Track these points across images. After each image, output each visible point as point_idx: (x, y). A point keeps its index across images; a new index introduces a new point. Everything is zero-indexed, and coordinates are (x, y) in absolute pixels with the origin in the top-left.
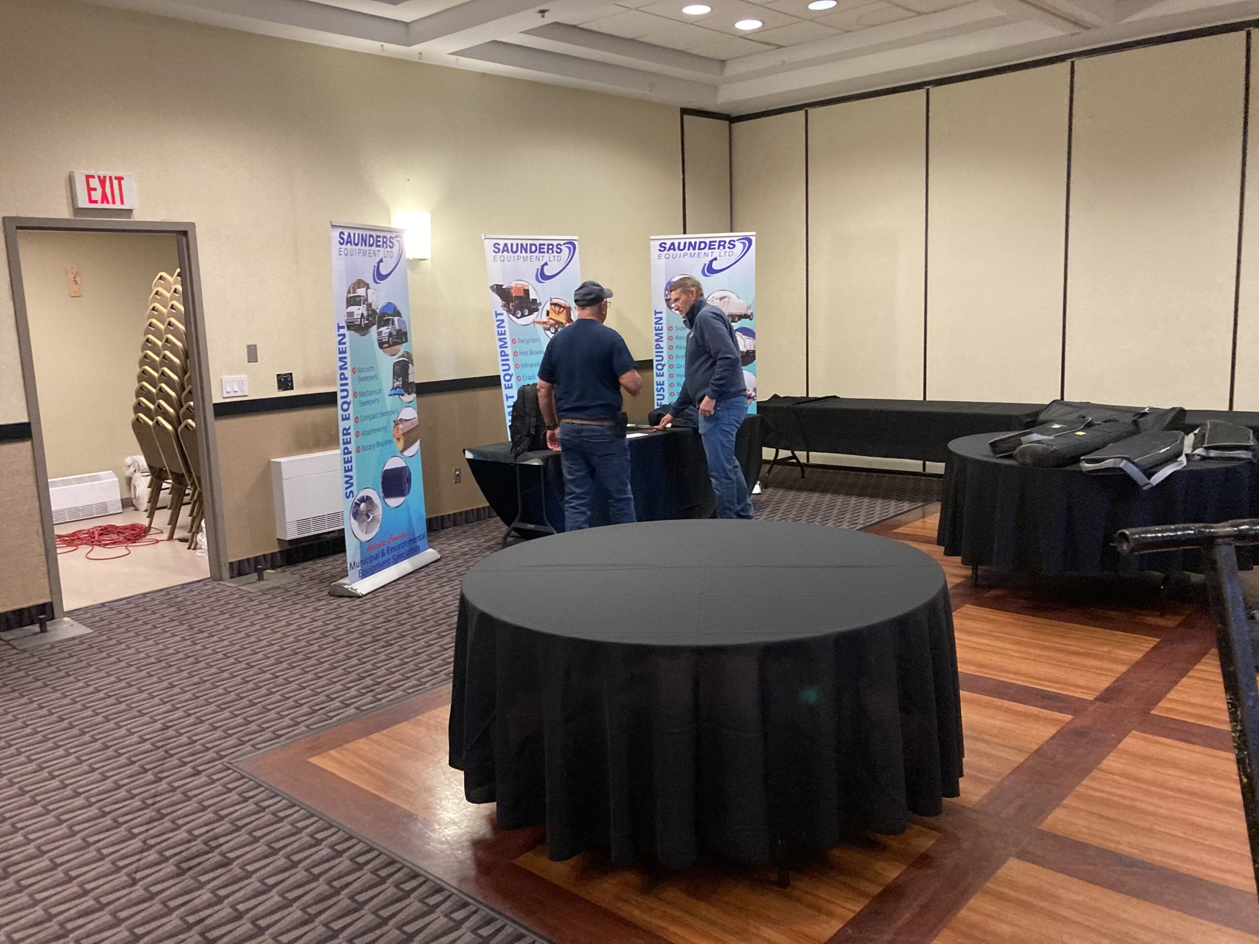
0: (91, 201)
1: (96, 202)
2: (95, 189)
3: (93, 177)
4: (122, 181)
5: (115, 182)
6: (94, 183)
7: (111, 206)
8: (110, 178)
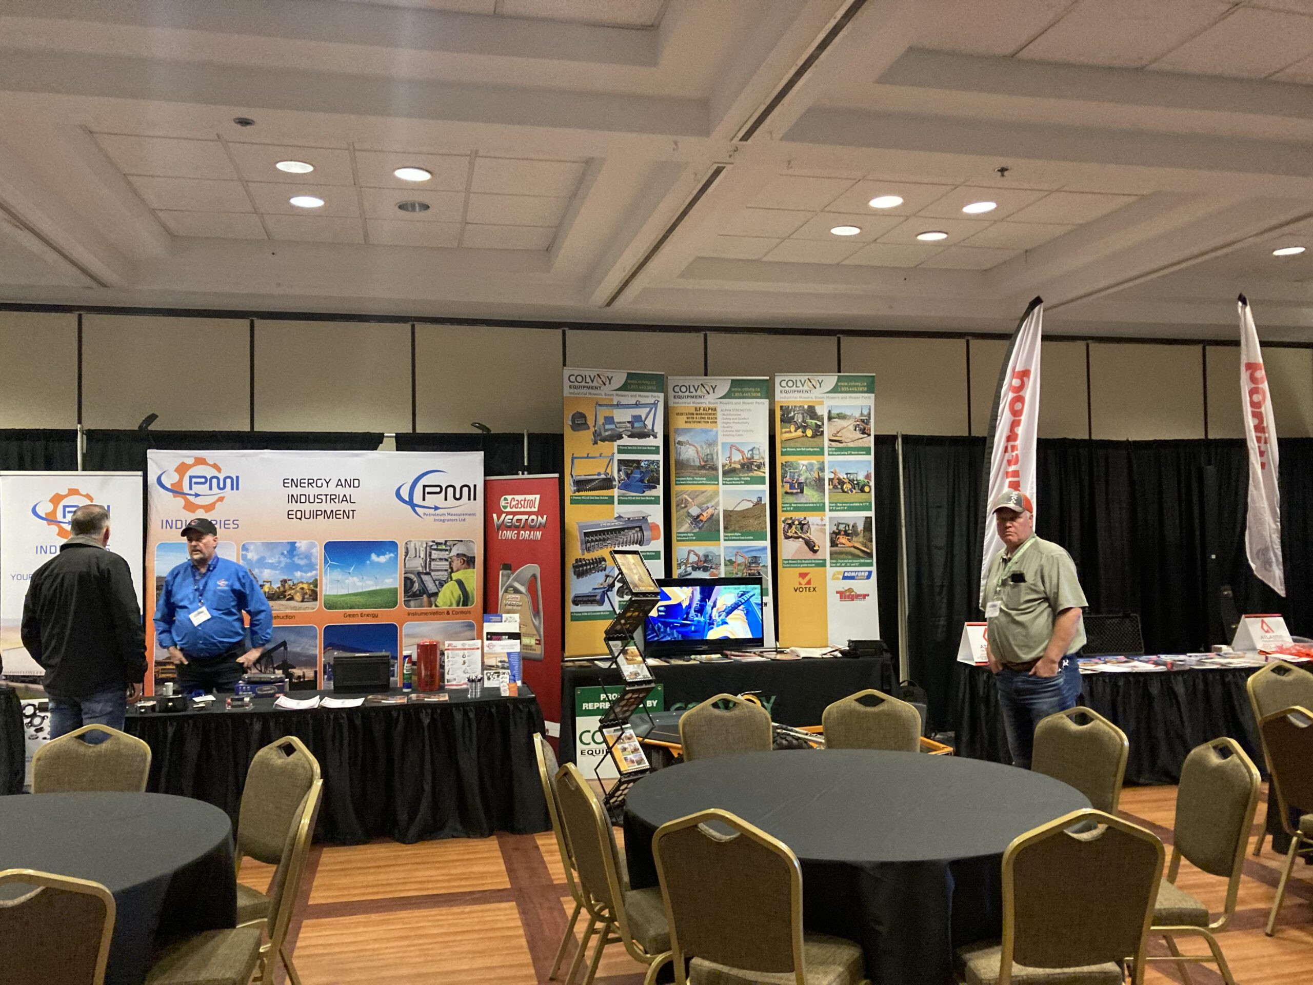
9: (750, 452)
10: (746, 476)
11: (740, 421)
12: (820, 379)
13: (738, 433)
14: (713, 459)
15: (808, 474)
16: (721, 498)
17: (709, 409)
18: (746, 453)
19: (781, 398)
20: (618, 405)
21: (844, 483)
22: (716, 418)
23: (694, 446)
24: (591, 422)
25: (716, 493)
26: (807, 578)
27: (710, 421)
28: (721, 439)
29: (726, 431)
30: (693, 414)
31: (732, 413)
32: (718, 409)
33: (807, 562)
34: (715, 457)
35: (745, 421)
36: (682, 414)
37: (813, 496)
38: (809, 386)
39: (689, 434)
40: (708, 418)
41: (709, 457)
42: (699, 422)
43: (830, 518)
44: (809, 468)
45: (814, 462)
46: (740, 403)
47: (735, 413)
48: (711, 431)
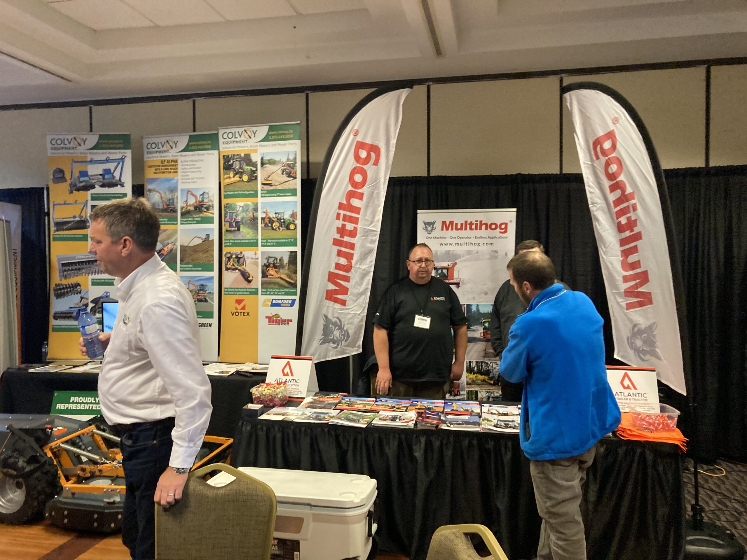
9: (201, 196)
10: (197, 217)
11: (195, 170)
12: (254, 129)
13: (193, 181)
14: (173, 203)
15: (244, 214)
16: (179, 235)
17: (172, 161)
18: (198, 197)
19: (224, 148)
20: (92, 162)
21: (274, 222)
22: (177, 169)
23: (160, 193)
24: (68, 176)
25: (175, 232)
26: (242, 305)
27: (172, 171)
28: (180, 186)
29: (184, 179)
30: (159, 166)
31: (189, 163)
32: (179, 162)
33: (242, 290)
34: (175, 201)
35: (198, 170)
36: (151, 167)
37: (249, 233)
38: (245, 137)
39: (156, 183)
40: (171, 169)
41: (171, 201)
42: (164, 173)
43: (262, 252)
44: (245, 209)
45: (249, 203)
46: (195, 155)
47: (191, 163)
48: (173, 179)
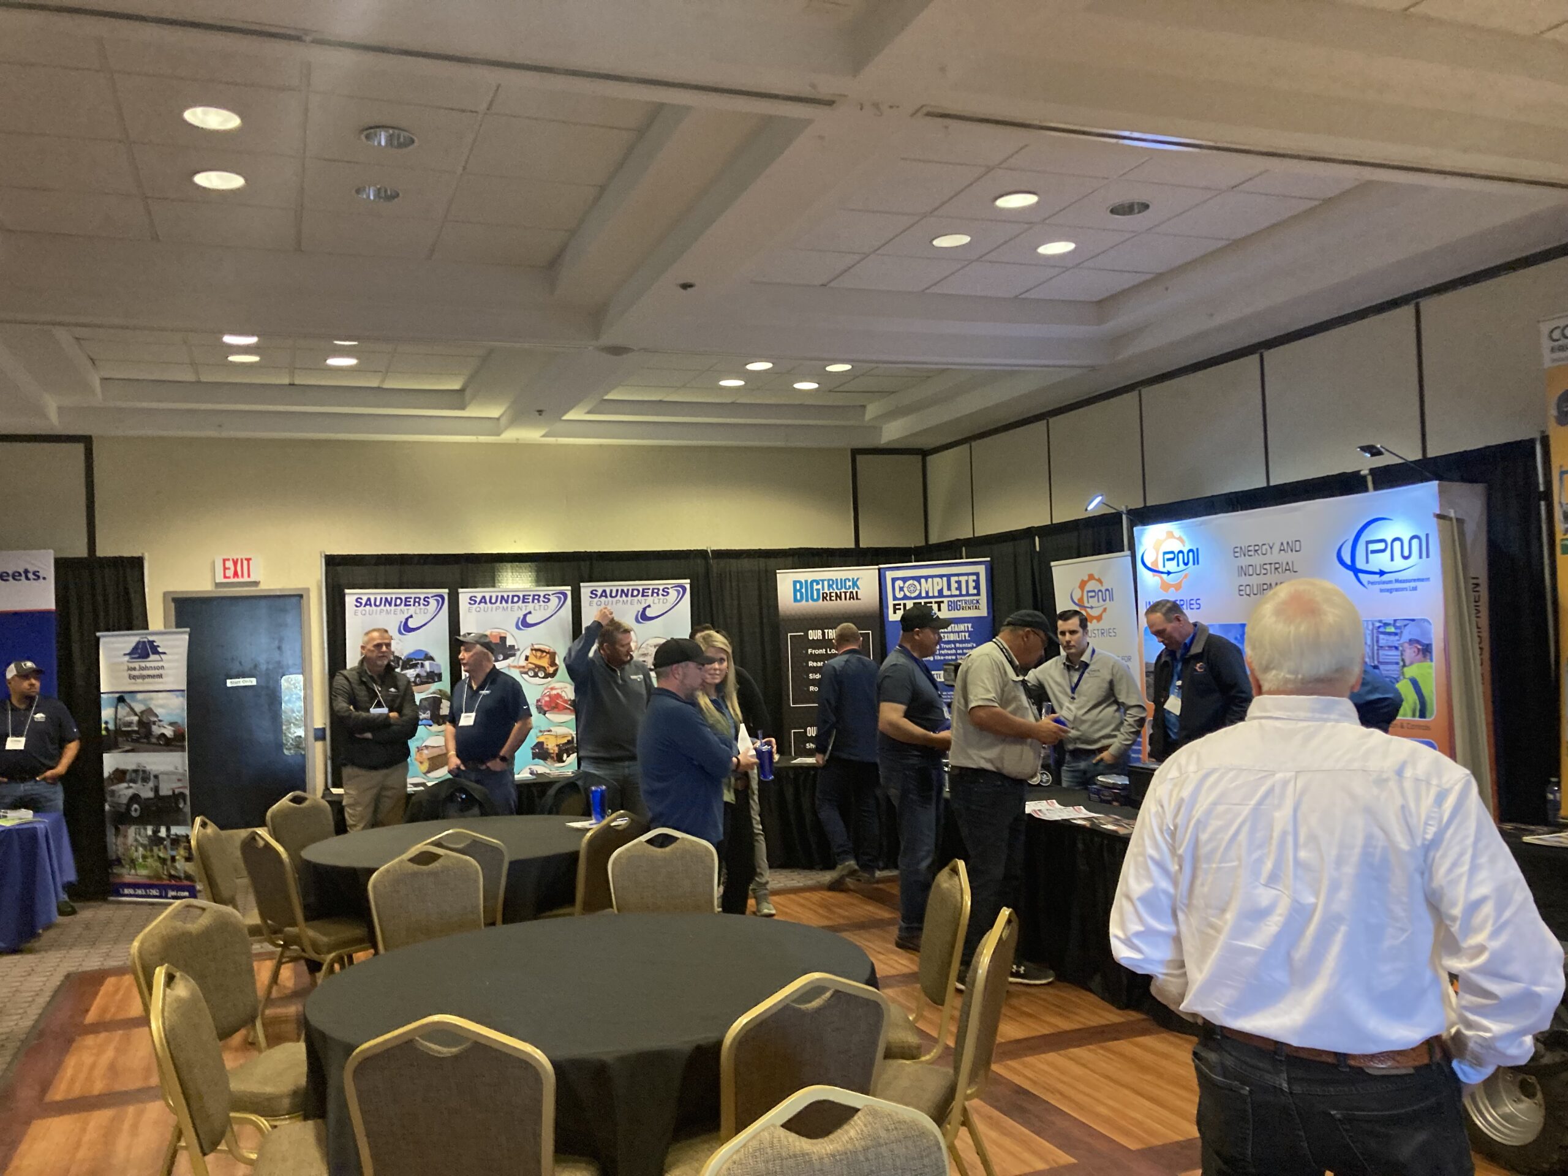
0: (225, 577)
1: (229, 578)
2: (229, 569)
3: (229, 560)
4: (251, 562)
5: (245, 563)
6: (230, 564)
7: (240, 580)
8: (242, 560)
